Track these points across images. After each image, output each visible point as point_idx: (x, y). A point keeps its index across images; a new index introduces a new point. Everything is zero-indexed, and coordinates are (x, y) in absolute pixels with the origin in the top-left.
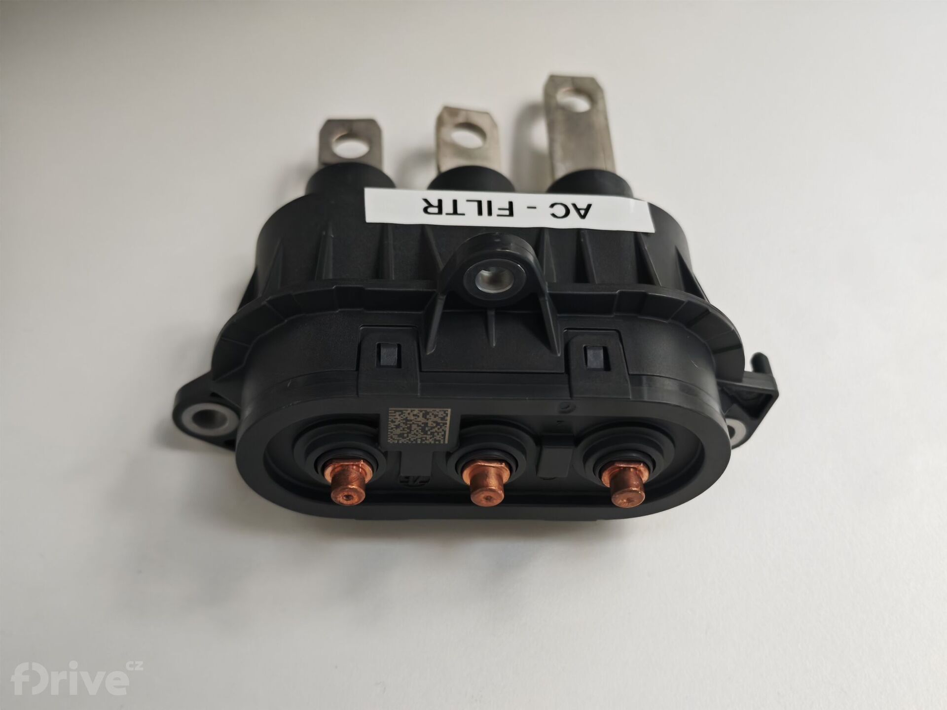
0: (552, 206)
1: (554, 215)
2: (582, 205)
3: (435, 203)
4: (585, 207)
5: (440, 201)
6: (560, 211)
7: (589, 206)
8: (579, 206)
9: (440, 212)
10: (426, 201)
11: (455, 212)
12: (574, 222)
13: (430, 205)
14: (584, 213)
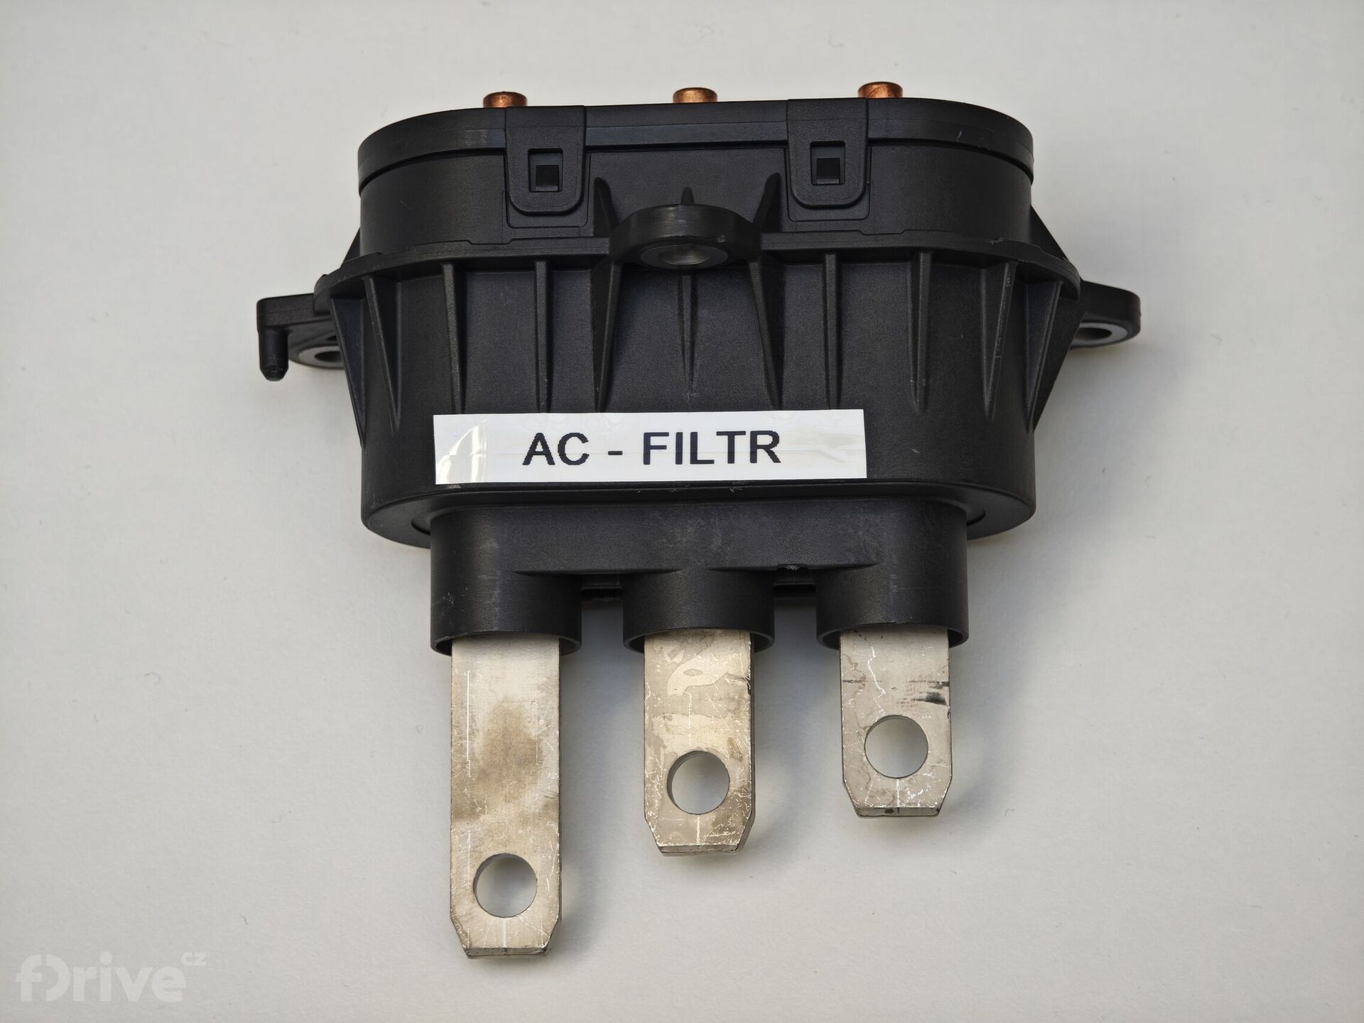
0: (585, 457)
1: (583, 439)
2: (539, 461)
3: (761, 454)
4: (535, 458)
5: (753, 459)
6: (574, 449)
7: (527, 461)
8: (543, 458)
9: (754, 435)
10: (775, 459)
11: (731, 436)
12: (554, 425)
13: (768, 448)
14: (539, 446)
